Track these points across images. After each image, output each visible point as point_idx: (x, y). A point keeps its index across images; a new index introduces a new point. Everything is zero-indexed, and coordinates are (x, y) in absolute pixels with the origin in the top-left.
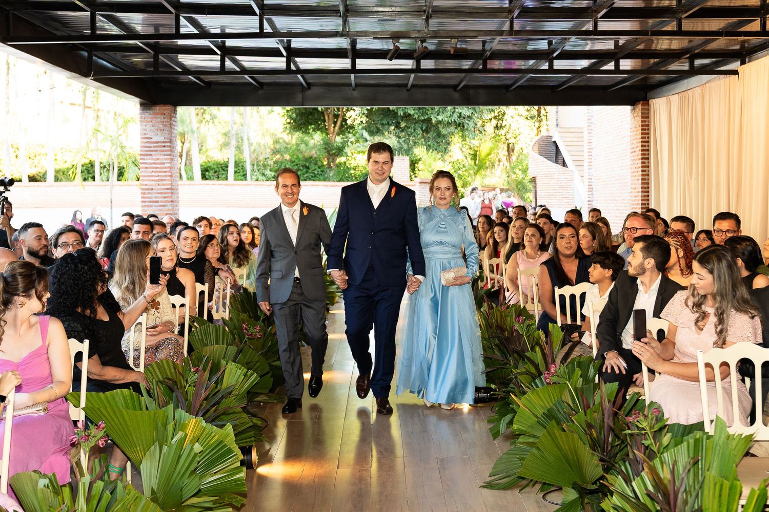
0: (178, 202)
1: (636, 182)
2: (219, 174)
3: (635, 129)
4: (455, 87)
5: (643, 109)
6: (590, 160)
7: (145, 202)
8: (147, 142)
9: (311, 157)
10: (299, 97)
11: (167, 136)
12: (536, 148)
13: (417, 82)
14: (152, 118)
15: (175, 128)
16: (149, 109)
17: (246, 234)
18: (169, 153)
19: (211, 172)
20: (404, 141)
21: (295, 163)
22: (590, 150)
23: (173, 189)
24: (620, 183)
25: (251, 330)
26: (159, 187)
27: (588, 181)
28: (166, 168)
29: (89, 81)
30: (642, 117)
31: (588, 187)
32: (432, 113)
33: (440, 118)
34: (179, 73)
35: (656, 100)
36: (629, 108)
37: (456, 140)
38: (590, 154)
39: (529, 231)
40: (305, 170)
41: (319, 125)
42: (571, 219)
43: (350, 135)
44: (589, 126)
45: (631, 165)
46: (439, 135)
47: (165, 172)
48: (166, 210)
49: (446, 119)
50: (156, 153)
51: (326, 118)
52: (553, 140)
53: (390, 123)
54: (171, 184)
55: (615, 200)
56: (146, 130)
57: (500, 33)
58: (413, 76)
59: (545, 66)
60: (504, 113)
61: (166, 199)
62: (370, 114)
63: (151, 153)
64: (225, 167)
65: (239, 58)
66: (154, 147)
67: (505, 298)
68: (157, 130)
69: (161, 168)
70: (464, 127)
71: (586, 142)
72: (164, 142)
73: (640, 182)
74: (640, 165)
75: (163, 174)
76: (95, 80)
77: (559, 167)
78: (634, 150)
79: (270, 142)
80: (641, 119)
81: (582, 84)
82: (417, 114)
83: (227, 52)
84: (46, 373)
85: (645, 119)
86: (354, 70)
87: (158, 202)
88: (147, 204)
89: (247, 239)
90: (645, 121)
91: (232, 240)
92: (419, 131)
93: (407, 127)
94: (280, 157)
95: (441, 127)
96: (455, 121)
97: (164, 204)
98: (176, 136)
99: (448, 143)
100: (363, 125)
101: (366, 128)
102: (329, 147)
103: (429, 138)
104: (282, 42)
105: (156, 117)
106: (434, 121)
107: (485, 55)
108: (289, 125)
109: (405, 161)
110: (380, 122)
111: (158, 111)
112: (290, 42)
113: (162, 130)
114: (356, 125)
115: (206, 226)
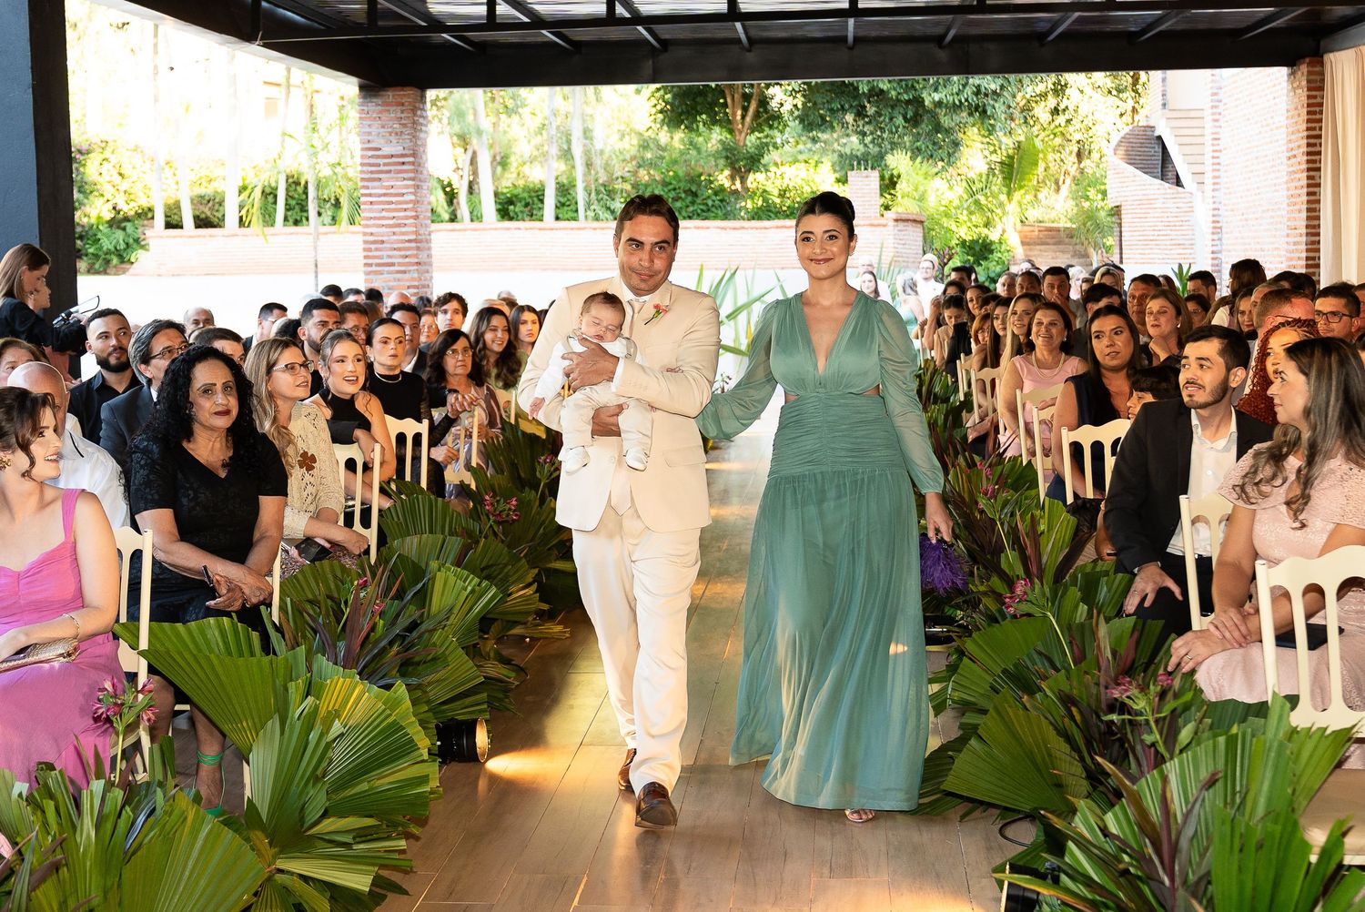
0: (430, 264)
1: (1297, 215)
2: (532, 209)
3: (1297, 112)
4: (938, 40)
5: (1309, 73)
6: (1216, 174)
7: (371, 265)
8: (372, 157)
9: (700, 174)
10: (648, 65)
11: (408, 144)
12: (1121, 152)
13: (861, 33)
14: (381, 112)
15: (423, 128)
16: (375, 96)
17: (529, 326)
18: (412, 175)
19: (519, 204)
20: (873, 142)
21: (671, 187)
22: (1216, 154)
23: (421, 241)
24: (1272, 217)
25: (502, 506)
26: (395, 237)
27: (1211, 213)
28: (406, 203)
29: (255, 48)
30: (1309, 89)
31: (1212, 225)
32: (924, 88)
33: (937, 97)
34: (421, 29)
35: (1337, 54)
36: (1283, 71)
37: (972, 136)
38: (1216, 161)
39: (1043, 316)
40: (690, 198)
41: (716, 114)
42: (1140, 292)
43: (775, 132)
44: (1214, 107)
45: (1287, 183)
46: (938, 128)
47: (405, 210)
48: (407, 280)
49: (949, 98)
50: (388, 175)
51: (729, 100)
52: (1156, 134)
53: (847, 106)
54: (416, 233)
55: (1262, 250)
56: (370, 133)
58: (851, 21)
60: (1066, 85)
61: (407, 260)
62: (810, 93)
63: (381, 176)
64: (539, 195)
66: (385, 165)
67: (997, 444)
68: (390, 133)
69: (401, 203)
70: (985, 111)
71: (1208, 139)
72: (403, 156)
73: (1304, 214)
74: (1304, 182)
75: (402, 214)
76: (265, 46)
77: (1165, 187)
78: (1294, 152)
79: (630, 146)
80: (1306, 93)
81: (1180, 27)
82: (895, 89)
84: (69, 591)
85: (1314, 93)
86: (734, 13)
87: (393, 264)
88: (374, 268)
90: (1315, 97)
91: (495, 340)
92: (900, 121)
93: (878, 114)
94: (644, 176)
95: (941, 112)
96: (967, 100)
97: (403, 268)
98: (424, 145)
99: (956, 144)
100: (796, 113)
101: (802, 120)
102: (734, 155)
103: (919, 134)
105: (388, 111)
106: (928, 102)
108: (661, 116)
109: (871, 179)
110: (827, 105)
111: (390, 99)
113: (399, 134)
114: (785, 111)
115: (456, 311)
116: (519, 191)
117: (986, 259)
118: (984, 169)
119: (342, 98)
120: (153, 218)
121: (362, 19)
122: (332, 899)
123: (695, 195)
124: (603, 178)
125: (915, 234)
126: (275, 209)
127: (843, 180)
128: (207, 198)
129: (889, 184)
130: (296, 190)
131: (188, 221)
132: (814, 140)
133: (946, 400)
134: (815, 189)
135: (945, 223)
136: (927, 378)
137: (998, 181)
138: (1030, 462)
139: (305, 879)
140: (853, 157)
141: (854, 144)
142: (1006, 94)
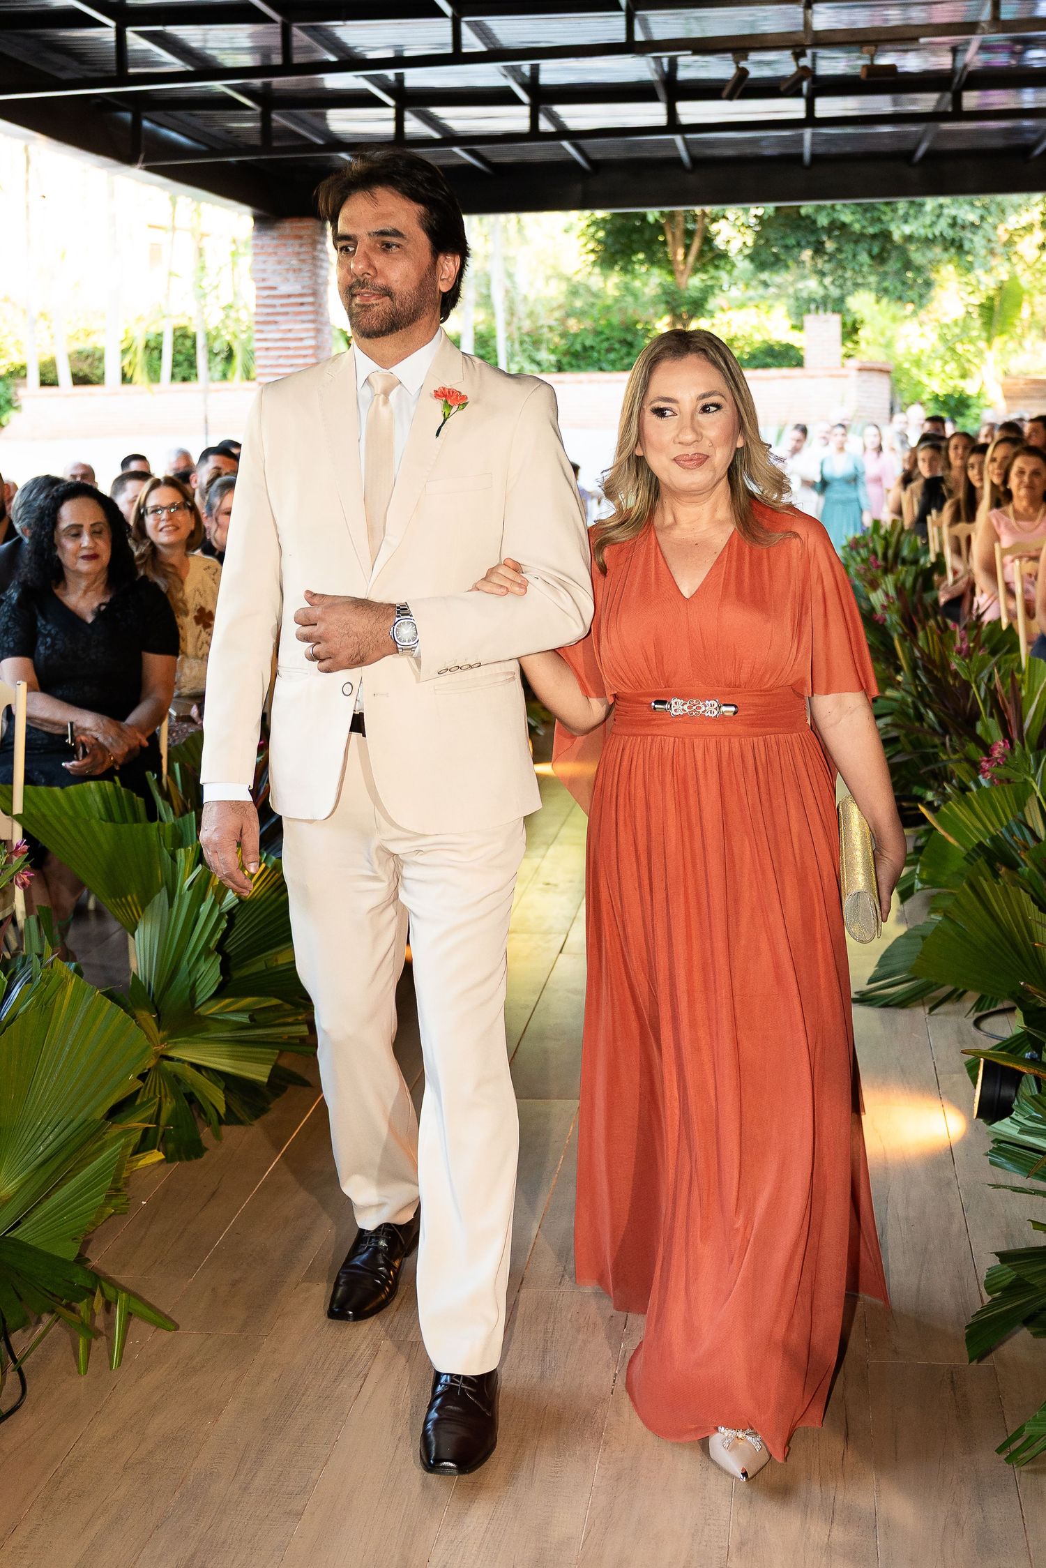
4: (906, 156)
8: (267, 297)
9: (637, 322)
10: (575, 189)
11: (307, 282)
13: (821, 150)
14: (277, 246)
15: (324, 265)
16: (272, 228)
18: (311, 317)
20: (833, 283)
21: (603, 337)
28: (305, 348)
29: (137, 171)
32: (892, 220)
33: (907, 229)
34: (317, 148)
37: (947, 275)
39: (1026, 464)
40: (624, 350)
41: (654, 253)
43: (721, 273)
46: (908, 265)
47: (305, 356)
49: (922, 232)
50: (285, 318)
51: (669, 237)
53: (803, 243)
56: (264, 271)
57: (972, 27)
58: (808, 133)
62: (761, 225)
63: (279, 318)
65: (438, 111)
66: (282, 305)
68: (288, 270)
69: (299, 349)
70: (961, 246)
72: (301, 295)
75: (300, 361)
76: (148, 169)
79: (556, 292)
82: (858, 221)
83: (408, 99)
86: (674, 125)
92: (864, 258)
93: (839, 250)
94: (573, 325)
95: (912, 247)
96: (942, 234)
98: (325, 284)
99: (928, 284)
100: (747, 252)
101: (751, 258)
102: (675, 300)
103: (886, 273)
104: (515, 72)
105: (285, 245)
106: (896, 236)
107: (956, 80)
108: (592, 257)
109: (831, 324)
110: (780, 242)
111: (288, 231)
112: (535, 70)
113: (297, 271)
114: (733, 250)
117: (962, 415)
118: (960, 313)
119: (234, 242)
120: (25, 376)
121: (256, 140)
122: (227, 1087)
123: (630, 345)
124: (527, 325)
125: (881, 386)
126: (160, 366)
127: (798, 325)
128: (85, 354)
129: (851, 331)
130: (183, 344)
131: (65, 377)
132: (766, 284)
133: (915, 562)
134: (767, 338)
135: (914, 371)
136: (893, 540)
137: (977, 323)
140: (811, 300)
141: (812, 286)
142: (985, 225)
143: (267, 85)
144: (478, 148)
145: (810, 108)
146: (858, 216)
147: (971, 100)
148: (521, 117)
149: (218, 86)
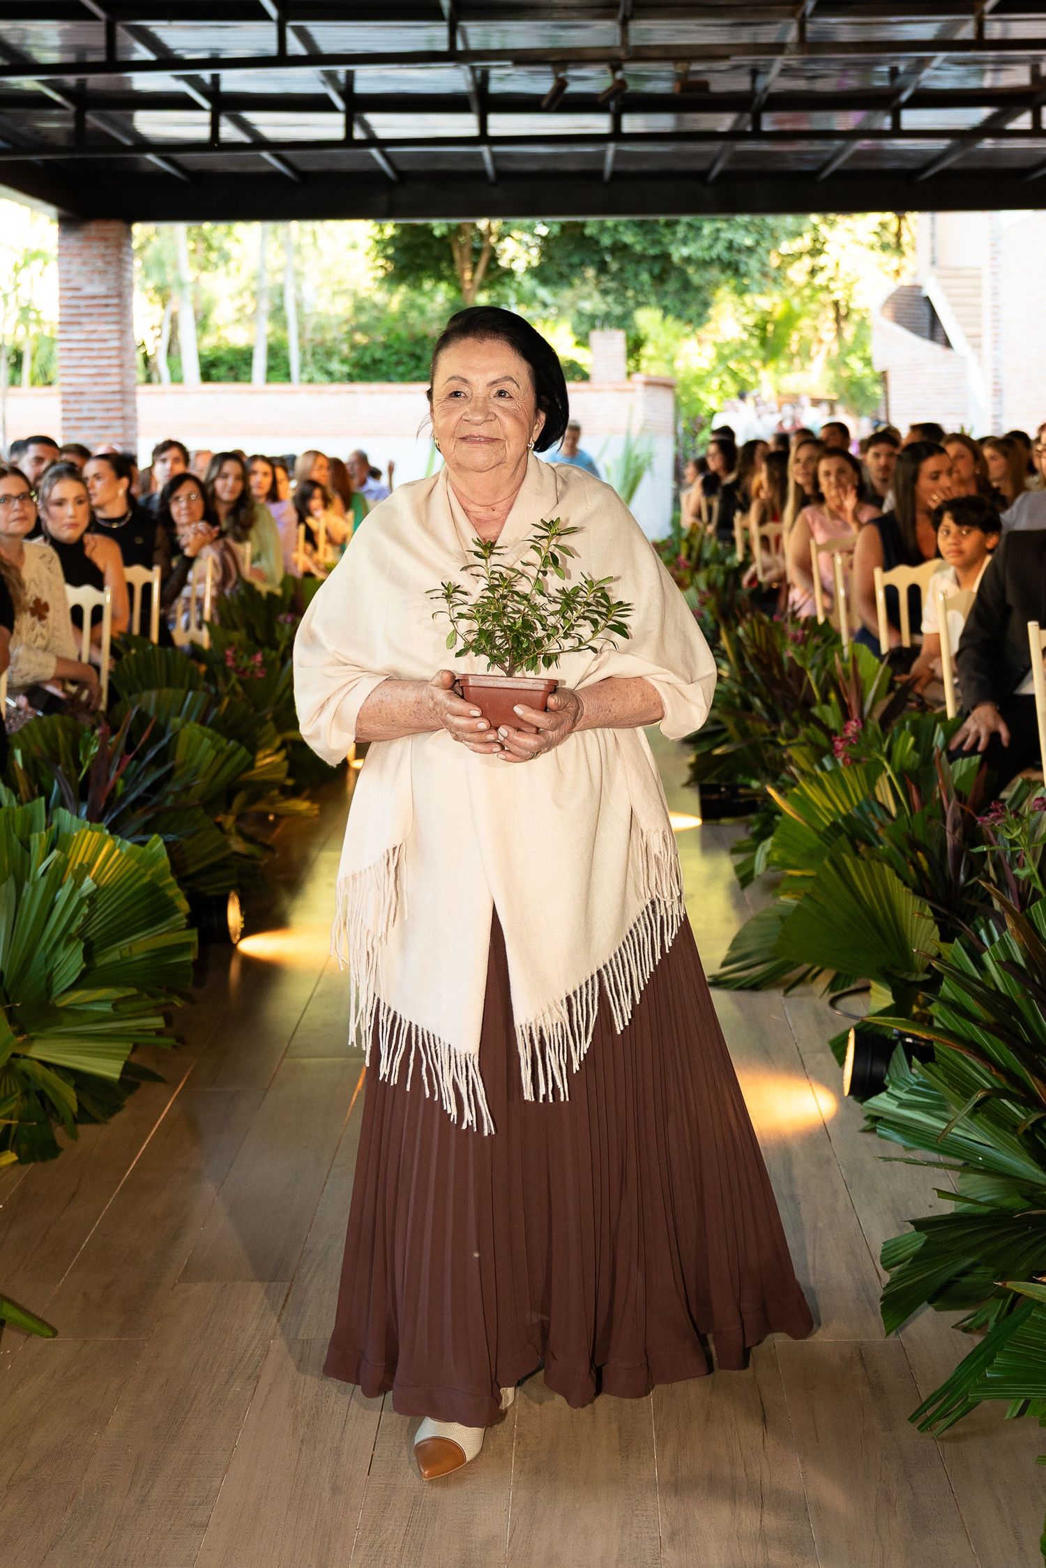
0: (136, 417)
2: (234, 371)
4: (702, 175)
7: (68, 418)
8: (73, 297)
9: (426, 337)
10: (381, 200)
11: (112, 284)
12: (889, 312)
13: (621, 167)
14: (82, 248)
15: (128, 267)
16: (77, 230)
18: (115, 318)
19: (222, 366)
20: (616, 301)
21: (393, 350)
22: (995, 311)
23: (127, 395)
25: (245, 663)
26: (96, 388)
27: (992, 374)
31: (992, 387)
32: (672, 242)
33: (686, 252)
34: (127, 149)
37: (723, 296)
40: (413, 363)
41: (441, 270)
43: (506, 291)
44: (993, 259)
46: (687, 285)
47: (109, 358)
49: (700, 254)
50: (89, 319)
51: (457, 255)
52: (923, 294)
53: (587, 262)
54: (121, 383)
56: (68, 272)
57: (778, 48)
58: (611, 149)
59: (886, 123)
61: (111, 414)
62: (545, 247)
63: (83, 319)
64: (245, 357)
65: (251, 117)
66: (87, 306)
68: (93, 271)
69: (103, 350)
70: (738, 268)
72: (106, 297)
75: (104, 362)
77: (937, 349)
79: (343, 307)
82: (639, 242)
83: (224, 104)
86: (483, 138)
87: (93, 418)
88: (73, 423)
89: (260, 487)
91: (226, 489)
92: (645, 277)
93: (621, 270)
94: (360, 338)
95: (690, 270)
96: (719, 258)
97: (105, 423)
98: (131, 285)
99: (706, 304)
100: (532, 270)
101: (537, 275)
103: (666, 293)
104: (331, 78)
105: (90, 247)
106: (676, 258)
107: (756, 101)
108: (381, 273)
109: (615, 341)
110: (566, 261)
111: (93, 233)
112: (350, 76)
113: (103, 272)
114: (519, 267)
115: (176, 460)
116: (221, 353)
118: (739, 332)
121: (62, 141)
122: (77, 1087)
124: (317, 337)
127: (583, 341)
129: (635, 346)
133: (722, 563)
137: (754, 342)
138: (827, 622)
139: (47, 1065)
140: (595, 317)
141: (594, 304)
142: (760, 250)
143: (82, 84)
144: (286, 153)
145: (617, 123)
146: (639, 238)
147: (768, 123)
148: (334, 126)
149: (28, 83)
